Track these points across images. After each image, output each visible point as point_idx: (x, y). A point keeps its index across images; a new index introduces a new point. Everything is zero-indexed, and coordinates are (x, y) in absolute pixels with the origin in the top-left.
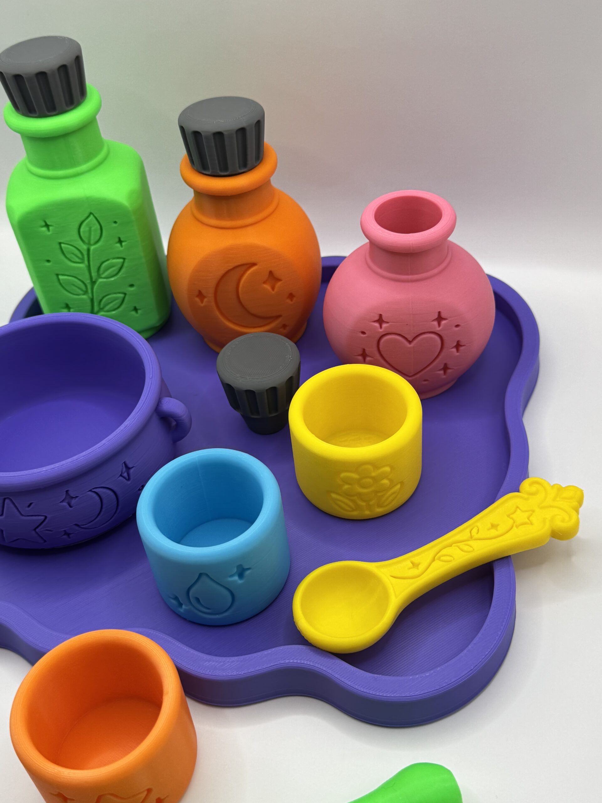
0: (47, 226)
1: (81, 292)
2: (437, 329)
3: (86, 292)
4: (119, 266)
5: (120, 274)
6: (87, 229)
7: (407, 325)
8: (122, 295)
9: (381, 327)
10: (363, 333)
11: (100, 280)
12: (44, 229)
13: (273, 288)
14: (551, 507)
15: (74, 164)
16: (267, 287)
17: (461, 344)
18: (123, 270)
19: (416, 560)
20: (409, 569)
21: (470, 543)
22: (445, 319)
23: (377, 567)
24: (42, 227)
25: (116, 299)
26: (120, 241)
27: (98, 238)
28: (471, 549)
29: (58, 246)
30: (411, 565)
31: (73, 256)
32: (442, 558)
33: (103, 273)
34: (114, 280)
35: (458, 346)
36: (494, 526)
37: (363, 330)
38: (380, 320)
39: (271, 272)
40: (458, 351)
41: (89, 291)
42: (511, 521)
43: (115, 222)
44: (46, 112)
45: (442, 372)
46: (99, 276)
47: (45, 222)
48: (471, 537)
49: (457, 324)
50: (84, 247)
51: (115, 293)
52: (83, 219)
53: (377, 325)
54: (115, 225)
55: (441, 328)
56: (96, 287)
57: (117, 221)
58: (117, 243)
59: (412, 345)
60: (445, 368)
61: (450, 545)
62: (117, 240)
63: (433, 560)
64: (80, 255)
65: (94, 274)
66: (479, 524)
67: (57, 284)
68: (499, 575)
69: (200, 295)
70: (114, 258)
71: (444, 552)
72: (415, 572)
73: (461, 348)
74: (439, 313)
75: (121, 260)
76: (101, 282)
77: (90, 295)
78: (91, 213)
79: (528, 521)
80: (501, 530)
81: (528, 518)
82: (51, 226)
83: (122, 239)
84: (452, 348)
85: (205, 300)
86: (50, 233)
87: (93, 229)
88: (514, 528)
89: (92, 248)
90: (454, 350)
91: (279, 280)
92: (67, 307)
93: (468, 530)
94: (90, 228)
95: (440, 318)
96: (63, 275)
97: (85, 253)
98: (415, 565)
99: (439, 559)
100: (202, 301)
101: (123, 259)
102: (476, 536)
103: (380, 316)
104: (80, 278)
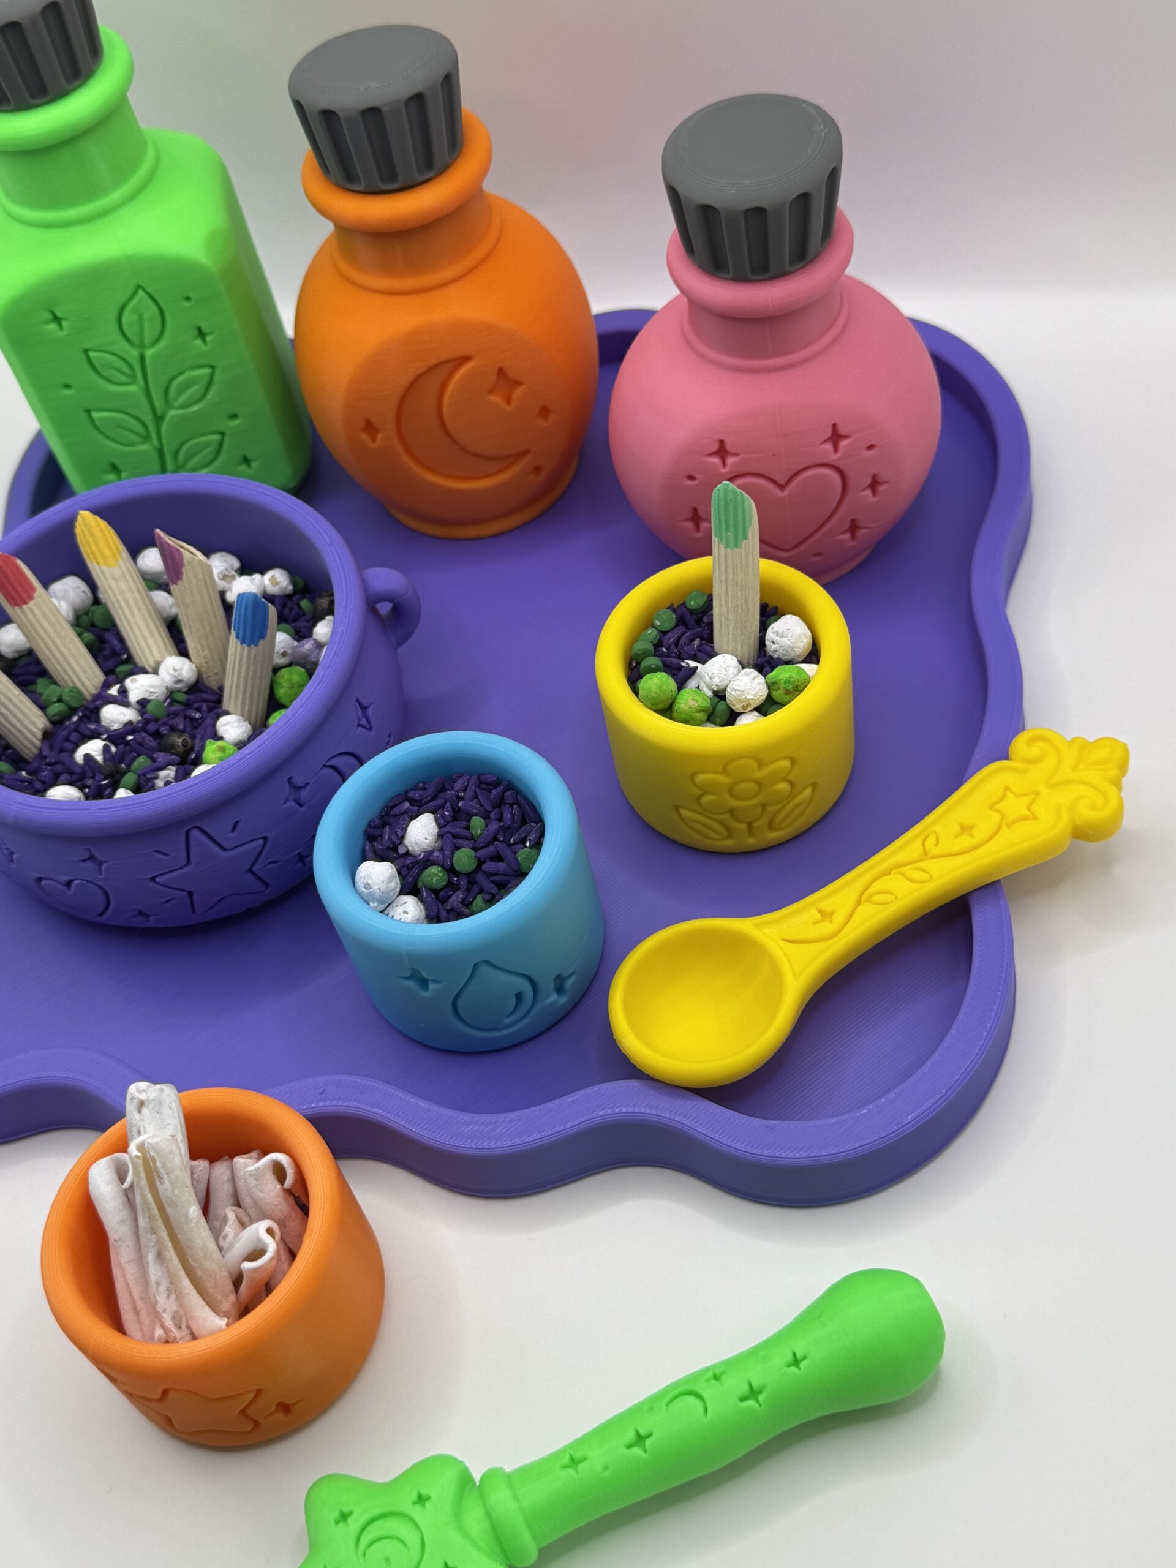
0: (57, 319)
1: (137, 439)
2: (833, 457)
3: (146, 438)
4: (205, 381)
5: (209, 397)
6: (135, 318)
7: (774, 455)
8: (217, 437)
9: (724, 464)
10: (691, 478)
11: (172, 413)
12: (53, 326)
13: (508, 401)
14: (1068, 782)
15: (92, 192)
16: (497, 399)
17: (881, 479)
18: (213, 390)
19: (827, 905)
20: (816, 923)
21: (924, 864)
22: (846, 437)
23: (757, 925)
24: (48, 322)
25: (205, 446)
26: (201, 334)
27: (157, 332)
28: (925, 876)
29: (82, 357)
30: (818, 916)
31: (114, 372)
32: (875, 898)
33: (176, 399)
34: (199, 409)
35: (875, 484)
36: (966, 829)
37: (691, 473)
38: (722, 451)
39: (501, 371)
40: (874, 493)
41: (153, 435)
42: (996, 817)
43: (188, 299)
44: (29, 99)
45: (847, 536)
46: (168, 404)
47: (53, 313)
48: (925, 853)
49: (868, 444)
50: (133, 353)
51: (204, 434)
52: (124, 299)
53: (716, 460)
54: (187, 304)
55: (839, 455)
56: (164, 427)
57: (191, 295)
58: (196, 338)
59: (786, 493)
60: (853, 528)
61: (887, 873)
62: (195, 332)
63: (859, 903)
64: (126, 369)
65: (158, 403)
66: (938, 828)
67: (89, 428)
68: (981, 918)
69: (370, 428)
70: (193, 368)
71: (877, 886)
72: (827, 928)
73: (882, 488)
74: (834, 426)
75: (207, 371)
76: (173, 417)
77: (156, 442)
78: (138, 287)
79: (1027, 812)
80: (979, 834)
81: (1029, 808)
82: (66, 319)
83: (205, 330)
84: (864, 490)
85: (380, 436)
86: (65, 333)
87: (146, 316)
88: (1004, 828)
89: (149, 353)
90: (868, 493)
91: (518, 383)
92: (115, 468)
93: (918, 843)
94: (141, 316)
95: (836, 437)
96: (99, 410)
97: (136, 365)
98: (826, 915)
99: (869, 900)
100: (374, 439)
101: (213, 367)
102: (934, 851)
103: (722, 442)
104: (132, 412)
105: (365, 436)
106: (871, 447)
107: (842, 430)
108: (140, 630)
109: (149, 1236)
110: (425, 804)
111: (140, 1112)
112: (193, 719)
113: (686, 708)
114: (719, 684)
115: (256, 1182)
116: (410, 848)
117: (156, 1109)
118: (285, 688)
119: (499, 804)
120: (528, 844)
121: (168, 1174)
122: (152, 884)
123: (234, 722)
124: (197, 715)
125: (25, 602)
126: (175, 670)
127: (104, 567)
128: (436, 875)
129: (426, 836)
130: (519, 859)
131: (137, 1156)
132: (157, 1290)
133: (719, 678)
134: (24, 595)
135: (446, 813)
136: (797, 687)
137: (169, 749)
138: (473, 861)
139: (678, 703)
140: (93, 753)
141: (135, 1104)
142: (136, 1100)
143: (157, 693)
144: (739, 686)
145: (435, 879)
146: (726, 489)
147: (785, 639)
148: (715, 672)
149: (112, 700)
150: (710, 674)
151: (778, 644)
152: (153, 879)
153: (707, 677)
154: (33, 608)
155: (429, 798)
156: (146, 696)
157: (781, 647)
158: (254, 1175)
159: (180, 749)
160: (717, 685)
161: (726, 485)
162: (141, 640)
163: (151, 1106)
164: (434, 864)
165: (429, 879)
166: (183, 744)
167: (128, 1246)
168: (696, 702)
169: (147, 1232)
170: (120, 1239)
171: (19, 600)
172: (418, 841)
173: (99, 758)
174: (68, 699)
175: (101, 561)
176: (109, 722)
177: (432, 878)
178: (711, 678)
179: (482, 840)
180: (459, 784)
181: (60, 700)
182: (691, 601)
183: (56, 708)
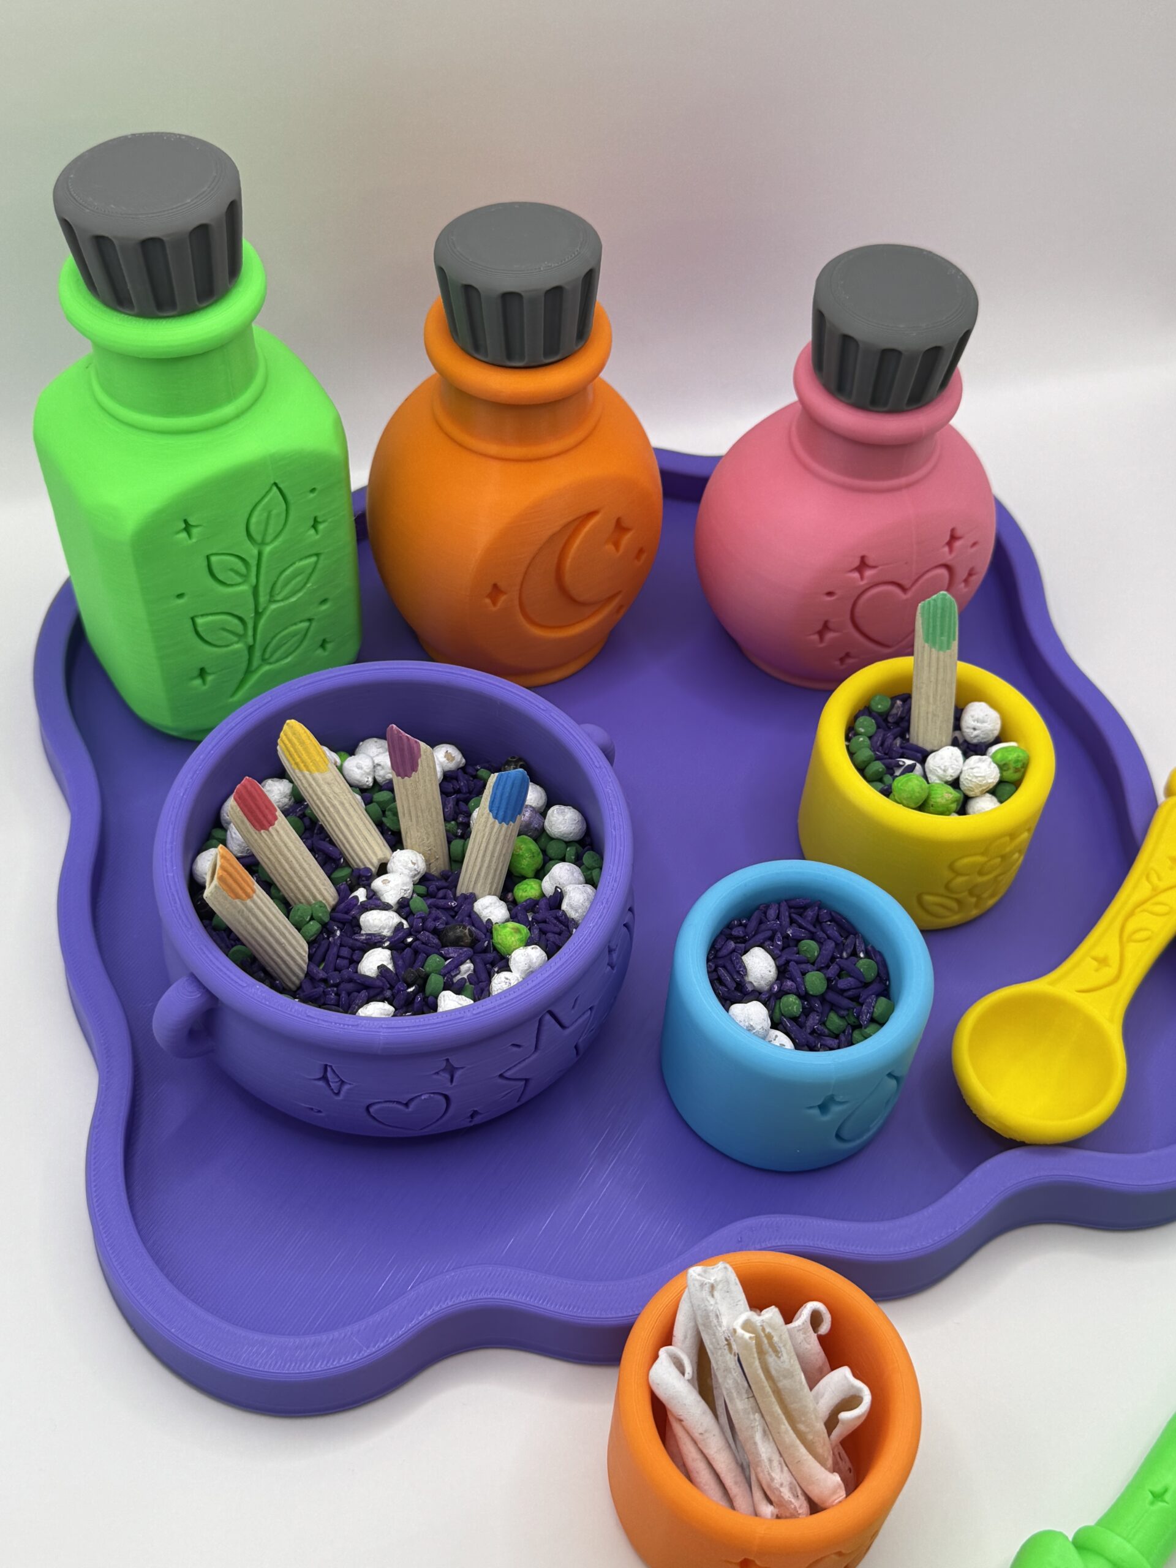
0: (187, 528)
1: (235, 639)
2: (947, 558)
3: (241, 637)
4: (309, 571)
5: (309, 585)
6: (265, 515)
7: (907, 562)
8: (305, 625)
9: (862, 578)
10: (830, 594)
11: (273, 606)
12: (184, 535)
13: (617, 548)
16: (610, 547)
17: (974, 571)
18: (313, 579)
19: (1099, 952)
20: (1097, 970)
21: (1162, 898)
22: (961, 538)
23: (1052, 983)
24: (179, 532)
25: (293, 635)
26: (316, 524)
27: (278, 529)
29: (203, 563)
30: (1095, 963)
31: (232, 574)
32: (1138, 936)
33: (280, 593)
34: (299, 599)
35: (969, 576)
37: (831, 590)
38: (863, 565)
39: (618, 520)
40: (966, 584)
41: (250, 633)
43: (313, 490)
44: (197, 303)
46: (272, 600)
47: (186, 521)
48: (1154, 889)
49: (973, 542)
51: (295, 624)
52: (257, 500)
53: (856, 575)
54: (312, 495)
55: (953, 555)
56: (262, 622)
57: (318, 487)
58: (310, 529)
59: (910, 595)
61: (1131, 914)
62: (311, 522)
63: (1123, 944)
64: (242, 569)
65: (263, 599)
66: (1154, 865)
67: (191, 634)
69: (495, 591)
70: (301, 559)
71: (1131, 926)
72: (1109, 972)
73: (973, 579)
75: (313, 559)
76: (275, 610)
77: (250, 640)
78: (275, 484)
82: (196, 526)
83: (318, 520)
84: (960, 582)
85: (503, 599)
86: (194, 540)
87: (274, 512)
89: (267, 549)
90: (963, 584)
92: (203, 674)
93: (1144, 880)
94: (269, 513)
96: (202, 615)
97: (253, 563)
98: (1103, 962)
99: (1130, 940)
100: (494, 603)
101: (317, 555)
102: (1162, 885)
103: (863, 558)
104: (236, 613)
105: (488, 601)
106: (974, 544)
107: (958, 533)
108: (360, 831)
109: (752, 1417)
110: (750, 939)
111: (713, 1296)
112: (452, 908)
113: (944, 801)
114: (953, 775)
115: (804, 1336)
116: (755, 984)
117: (725, 1288)
118: (528, 859)
119: (818, 921)
120: (862, 955)
121: (784, 1346)
122: (500, 1081)
123: (495, 903)
124: (453, 904)
125: (272, 824)
126: (414, 864)
127: (317, 774)
128: (794, 1003)
129: (769, 969)
130: (862, 970)
131: (750, 1338)
132: (771, 1467)
133: (953, 768)
134: (270, 817)
135: (779, 943)
136: (1024, 764)
137: (457, 943)
138: (824, 982)
139: (933, 798)
140: (385, 963)
141: (707, 1289)
142: (708, 1285)
143: (408, 890)
144: (980, 772)
145: (795, 1007)
146: (944, 599)
147: (985, 725)
148: (947, 764)
149: (365, 908)
150: (943, 768)
151: (979, 729)
152: (501, 1076)
153: (939, 770)
154: (279, 829)
155: (753, 933)
156: (402, 894)
157: (982, 731)
158: (803, 1329)
159: (468, 940)
160: (951, 776)
161: (943, 594)
162: (361, 840)
163: (719, 1287)
164: (787, 993)
165: (790, 1008)
166: (470, 935)
167: (714, 1435)
168: (950, 795)
169: (749, 1413)
170: (706, 1431)
171: (266, 823)
172: (763, 975)
173: (390, 967)
174: (320, 915)
175: (313, 768)
176: (377, 929)
177: (793, 1008)
178: (945, 771)
179: (823, 961)
180: (772, 913)
181: (312, 918)
182: (878, 704)
183: (314, 927)
